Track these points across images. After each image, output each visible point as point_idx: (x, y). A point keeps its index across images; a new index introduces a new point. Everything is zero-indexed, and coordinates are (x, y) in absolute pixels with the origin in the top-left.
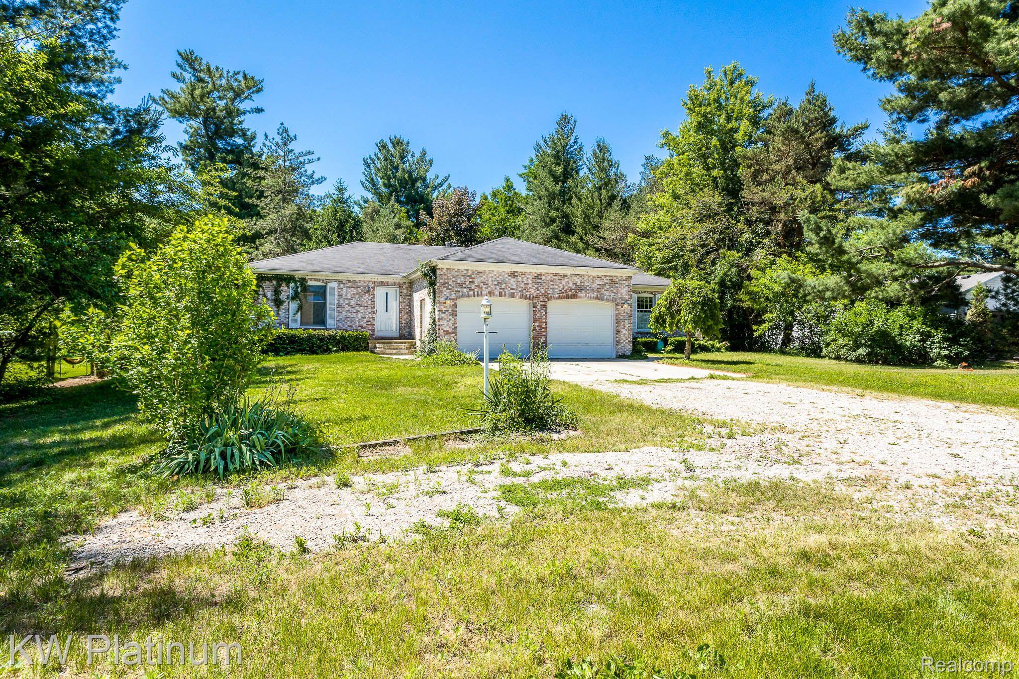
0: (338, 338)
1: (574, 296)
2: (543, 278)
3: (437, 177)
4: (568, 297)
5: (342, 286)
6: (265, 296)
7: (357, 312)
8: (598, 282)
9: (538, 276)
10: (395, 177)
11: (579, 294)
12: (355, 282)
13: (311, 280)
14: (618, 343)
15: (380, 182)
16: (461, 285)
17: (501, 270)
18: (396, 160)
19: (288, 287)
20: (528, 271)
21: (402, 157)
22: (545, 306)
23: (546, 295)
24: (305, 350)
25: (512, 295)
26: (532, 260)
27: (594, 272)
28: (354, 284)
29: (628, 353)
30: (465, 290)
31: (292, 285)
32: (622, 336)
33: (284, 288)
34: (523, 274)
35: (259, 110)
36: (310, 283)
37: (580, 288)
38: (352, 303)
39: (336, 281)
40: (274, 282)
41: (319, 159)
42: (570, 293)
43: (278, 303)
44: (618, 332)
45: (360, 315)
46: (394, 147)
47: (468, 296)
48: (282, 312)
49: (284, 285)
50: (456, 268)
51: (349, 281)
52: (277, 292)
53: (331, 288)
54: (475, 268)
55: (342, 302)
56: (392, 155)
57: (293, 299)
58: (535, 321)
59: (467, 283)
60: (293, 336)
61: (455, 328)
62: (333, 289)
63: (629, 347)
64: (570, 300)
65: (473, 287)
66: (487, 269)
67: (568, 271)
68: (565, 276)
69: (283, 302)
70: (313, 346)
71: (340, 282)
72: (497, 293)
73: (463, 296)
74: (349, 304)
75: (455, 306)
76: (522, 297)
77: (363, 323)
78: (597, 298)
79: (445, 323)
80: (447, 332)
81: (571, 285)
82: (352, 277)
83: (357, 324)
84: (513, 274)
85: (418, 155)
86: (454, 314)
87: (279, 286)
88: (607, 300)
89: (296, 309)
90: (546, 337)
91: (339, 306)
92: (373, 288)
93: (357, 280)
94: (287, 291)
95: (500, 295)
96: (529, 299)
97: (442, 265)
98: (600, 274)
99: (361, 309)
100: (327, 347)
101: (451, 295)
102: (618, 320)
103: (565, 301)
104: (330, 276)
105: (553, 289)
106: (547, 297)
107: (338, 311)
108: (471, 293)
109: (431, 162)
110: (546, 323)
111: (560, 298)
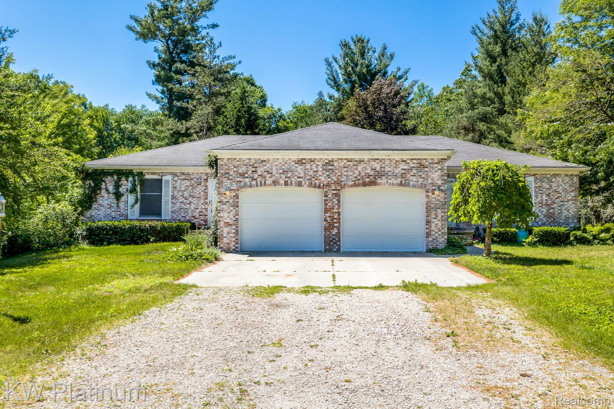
0: (159, 228)
1: (373, 183)
2: (336, 164)
3: (399, 69)
4: (365, 184)
5: (176, 178)
6: (107, 190)
7: (190, 203)
8: (403, 166)
9: (330, 163)
10: (355, 72)
11: (379, 181)
12: (188, 174)
13: (148, 173)
14: (428, 235)
15: (341, 78)
16: (242, 175)
17: (286, 158)
18: (357, 57)
19: (127, 181)
20: (318, 157)
21: (362, 55)
22: (337, 195)
23: (338, 183)
24: (126, 240)
25: (300, 184)
26: (326, 146)
27: (397, 156)
28: (187, 176)
29: (441, 246)
30: (247, 180)
31: (131, 179)
32: (433, 228)
33: (123, 181)
34: (312, 161)
35: (214, 26)
36: (147, 177)
37: (380, 174)
38: (186, 194)
39: (171, 174)
40: (115, 177)
41: (240, 62)
42: (367, 180)
43: (118, 195)
44: (428, 222)
45: (193, 206)
46: (355, 45)
47: (251, 186)
48: (122, 205)
49: (123, 179)
50: (238, 157)
51: (183, 174)
52: (117, 186)
53: (166, 181)
54: (257, 157)
55: (176, 193)
56: (353, 53)
57: (131, 192)
58: (326, 211)
59: (250, 172)
60: (116, 227)
61: (237, 220)
62: (167, 182)
63: (442, 241)
64: (368, 188)
65: (256, 176)
66: (271, 157)
67: (366, 156)
68: (361, 161)
69: (123, 195)
70: (133, 236)
71: (174, 175)
72: (282, 182)
73: (245, 186)
74: (183, 196)
75: (237, 196)
76: (310, 185)
77: (196, 214)
78: (401, 184)
79: (225, 215)
80: (228, 224)
81: (369, 171)
82: (186, 170)
83: (190, 215)
84: (300, 162)
85: (379, 50)
86: (236, 205)
87: (119, 180)
88: (414, 186)
89: (134, 201)
90: (338, 228)
91: (173, 197)
92: (206, 180)
93: (191, 172)
94: (126, 184)
95: (286, 184)
96: (319, 187)
97: (223, 155)
98: (405, 158)
99: (194, 201)
100: (147, 238)
101: (231, 185)
102: (429, 209)
103: (362, 189)
104: (165, 170)
105: (347, 176)
106: (340, 185)
107: (173, 203)
108: (254, 183)
109: (392, 57)
110: (339, 214)
111: (355, 185)
